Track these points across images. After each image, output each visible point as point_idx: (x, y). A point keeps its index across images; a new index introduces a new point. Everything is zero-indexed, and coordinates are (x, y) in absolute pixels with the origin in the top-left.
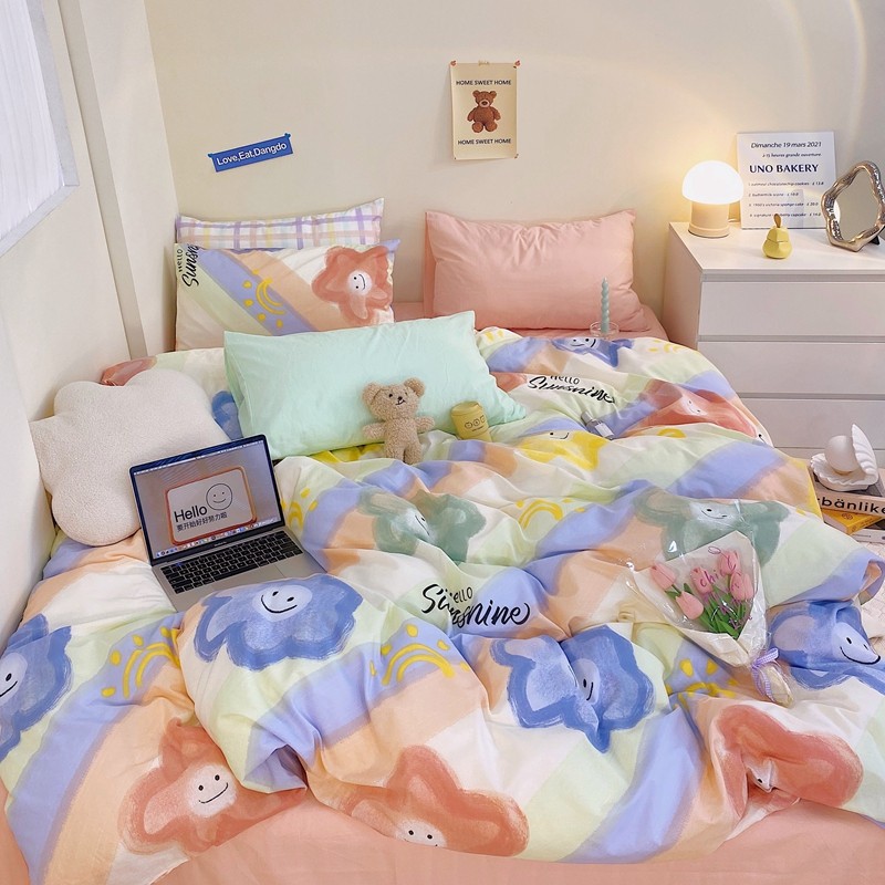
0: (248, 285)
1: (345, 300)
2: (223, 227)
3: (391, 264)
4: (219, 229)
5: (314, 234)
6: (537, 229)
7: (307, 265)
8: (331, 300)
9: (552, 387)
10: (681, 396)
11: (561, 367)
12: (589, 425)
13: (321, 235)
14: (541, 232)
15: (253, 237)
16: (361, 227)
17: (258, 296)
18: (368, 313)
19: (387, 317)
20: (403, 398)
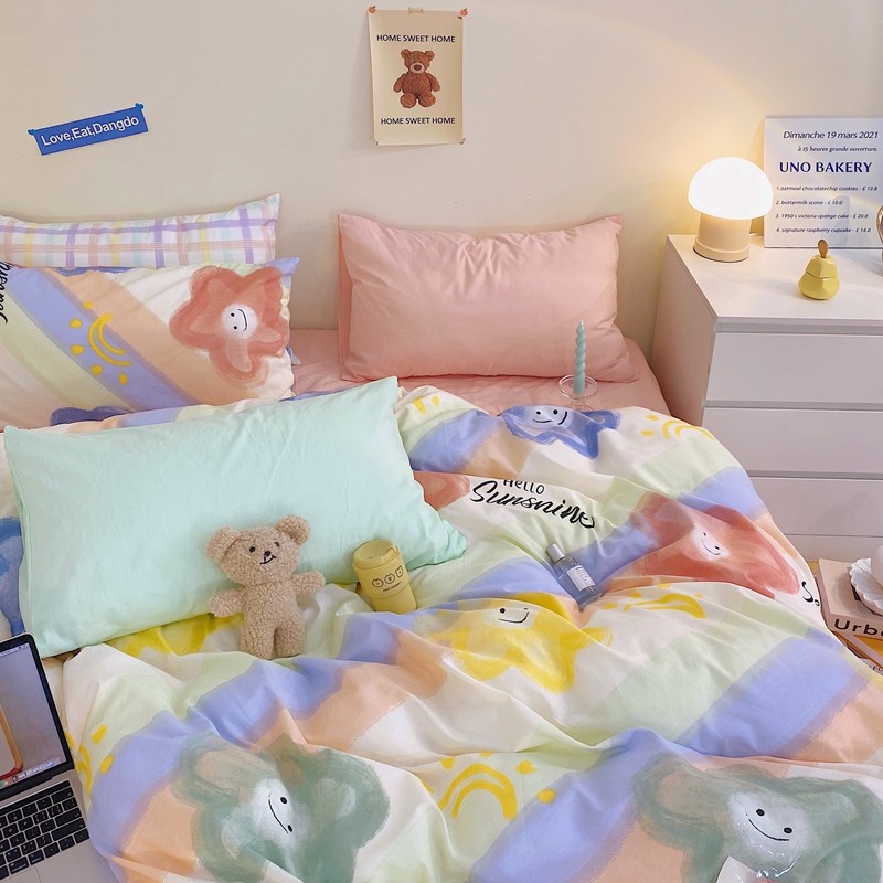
0: (76, 324)
1: (218, 346)
2: (52, 232)
3: (286, 291)
4: (46, 236)
5: (179, 245)
6: (490, 242)
7: (163, 294)
8: (200, 347)
13: (190, 246)
15: (93, 248)
16: (247, 235)
17: (91, 340)
18: (253, 364)
19: (281, 365)
20: (273, 554)
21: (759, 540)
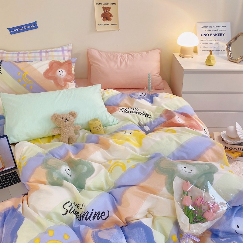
0: (19, 74)
1: (56, 79)
2: (13, 54)
3: (73, 66)
5: (46, 56)
6: (127, 55)
7: (42, 67)
8: (51, 79)
9: (128, 112)
10: (175, 116)
11: (132, 104)
12: (141, 126)
13: (49, 56)
14: (128, 56)
15: (24, 57)
16: (63, 54)
17: (23, 78)
18: (65, 84)
19: (72, 85)
20: (68, 119)
21: (193, 119)
